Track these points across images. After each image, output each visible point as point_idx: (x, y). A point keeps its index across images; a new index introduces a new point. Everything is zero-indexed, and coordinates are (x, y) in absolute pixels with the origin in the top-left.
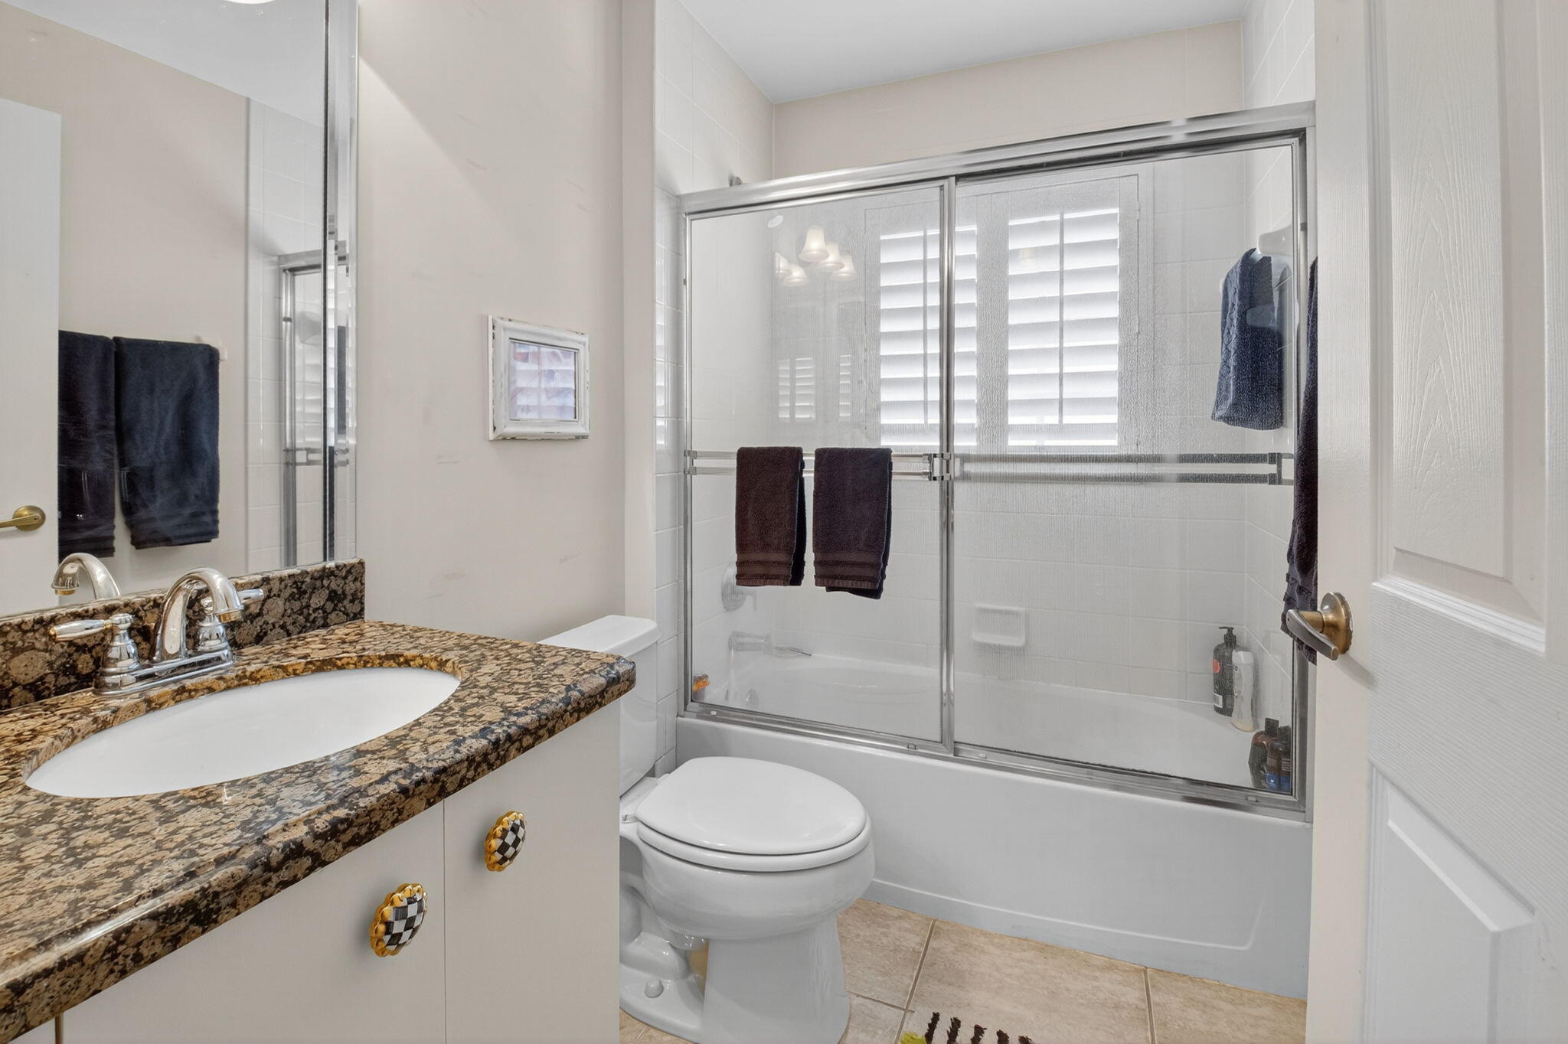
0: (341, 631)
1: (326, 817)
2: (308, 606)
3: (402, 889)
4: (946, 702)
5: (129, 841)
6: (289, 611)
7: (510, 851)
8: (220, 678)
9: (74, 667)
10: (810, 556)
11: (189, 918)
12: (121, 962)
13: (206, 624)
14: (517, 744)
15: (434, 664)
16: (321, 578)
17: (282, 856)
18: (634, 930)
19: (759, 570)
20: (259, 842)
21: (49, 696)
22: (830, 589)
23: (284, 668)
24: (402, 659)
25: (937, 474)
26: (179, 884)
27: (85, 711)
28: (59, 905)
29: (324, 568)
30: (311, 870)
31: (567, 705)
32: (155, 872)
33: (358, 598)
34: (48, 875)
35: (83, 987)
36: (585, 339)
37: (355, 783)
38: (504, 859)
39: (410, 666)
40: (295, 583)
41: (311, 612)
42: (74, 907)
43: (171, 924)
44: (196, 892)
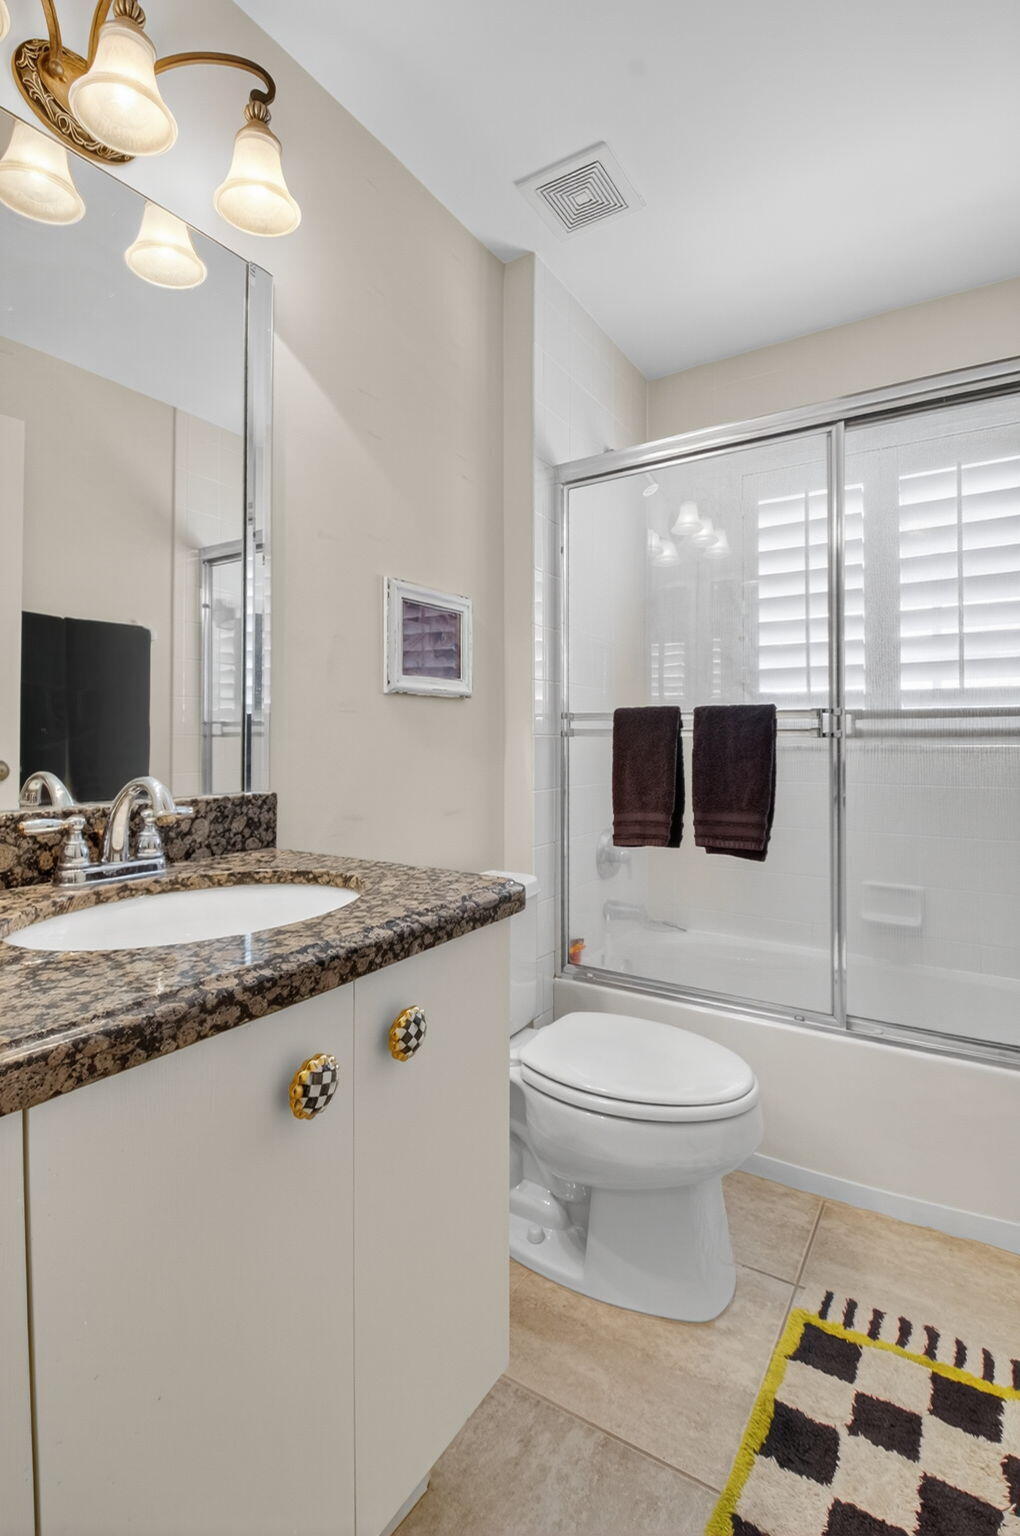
0: (256, 855)
1: (254, 974)
2: (229, 830)
3: (317, 1057)
4: (838, 978)
5: (86, 979)
6: (213, 834)
7: (413, 1043)
8: (156, 882)
9: (37, 862)
10: (689, 817)
11: (137, 1041)
12: (79, 1070)
13: (144, 833)
14: (419, 941)
15: (339, 881)
16: (241, 805)
17: (216, 1001)
18: (517, 1178)
19: (637, 830)
20: (196, 986)
21: (16, 886)
22: (711, 850)
23: (210, 878)
24: (311, 876)
25: (826, 730)
26: (128, 1010)
27: (46, 897)
28: (28, 1016)
29: (243, 797)
30: (238, 1022)
31: (464, 912)
32: (108, 1000)
33: (271, 827)
34: (19, 996)
35: (46, 1087)
36: (469, 602)
37: (278, 951)
38: (407, 1049)
39: (317, 882)
40: (219, 807)
41: (232, 835)
42: (39, 1020)
43: (122, 1044)
44: (143, 1019)
